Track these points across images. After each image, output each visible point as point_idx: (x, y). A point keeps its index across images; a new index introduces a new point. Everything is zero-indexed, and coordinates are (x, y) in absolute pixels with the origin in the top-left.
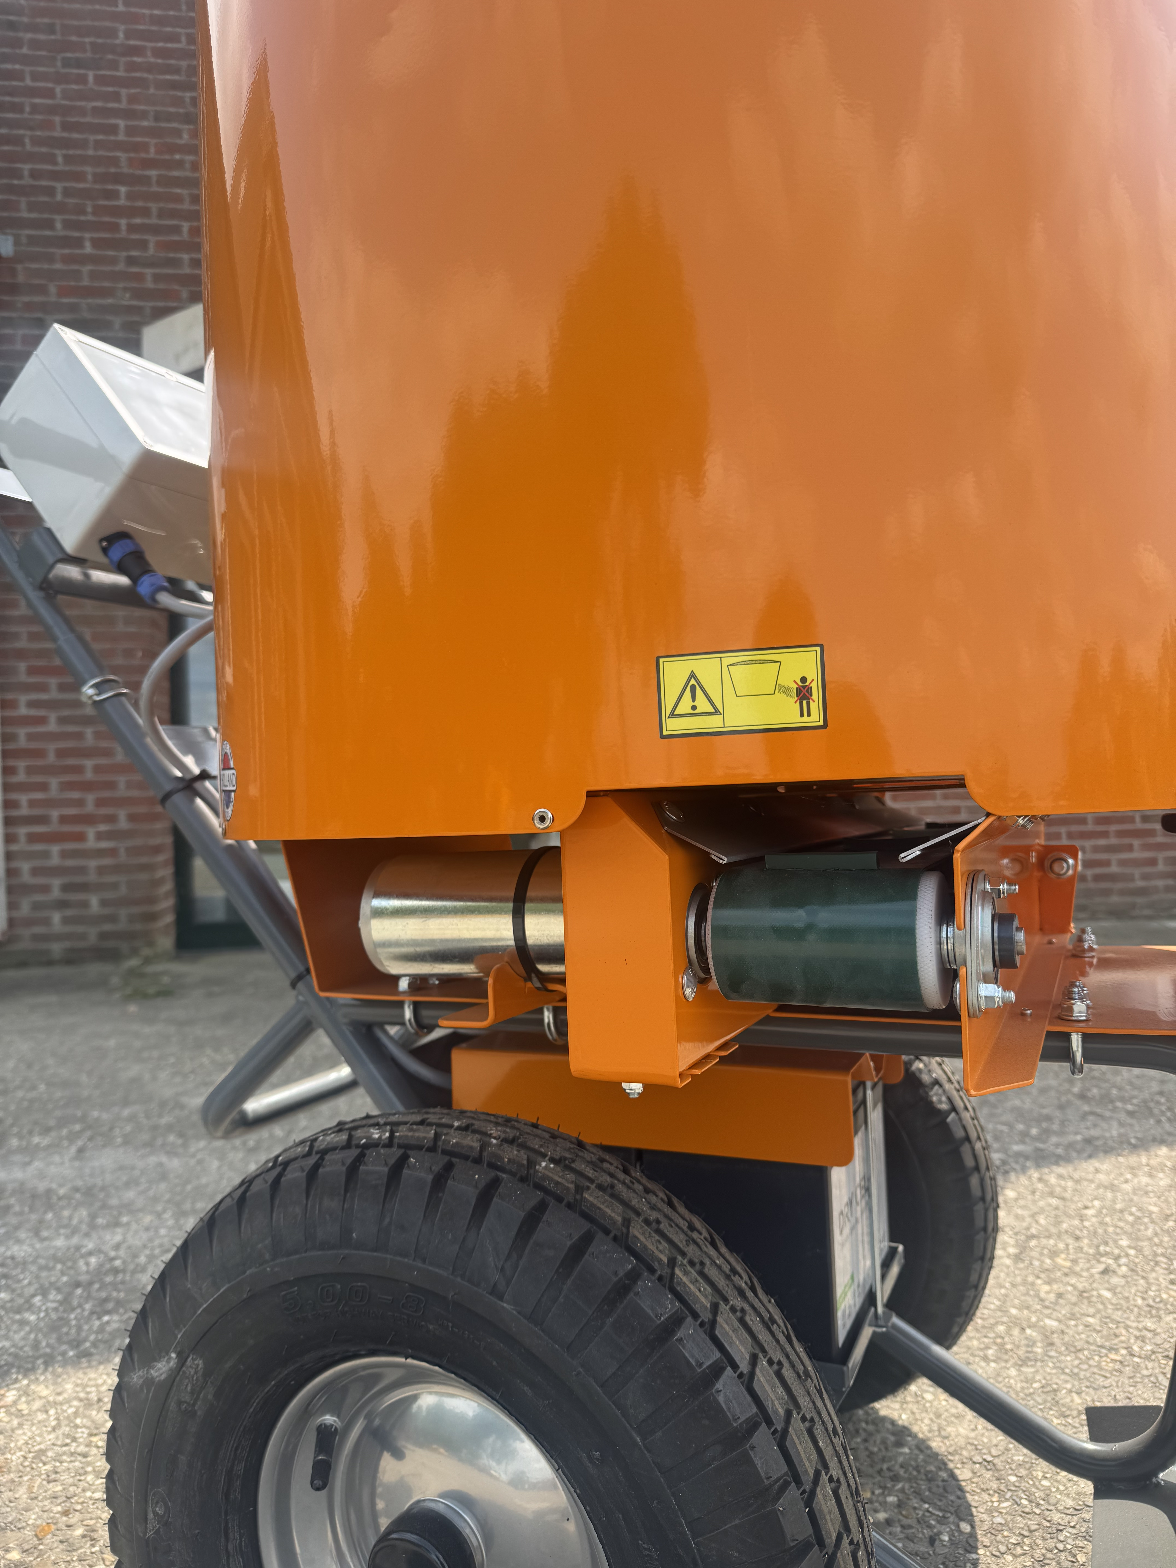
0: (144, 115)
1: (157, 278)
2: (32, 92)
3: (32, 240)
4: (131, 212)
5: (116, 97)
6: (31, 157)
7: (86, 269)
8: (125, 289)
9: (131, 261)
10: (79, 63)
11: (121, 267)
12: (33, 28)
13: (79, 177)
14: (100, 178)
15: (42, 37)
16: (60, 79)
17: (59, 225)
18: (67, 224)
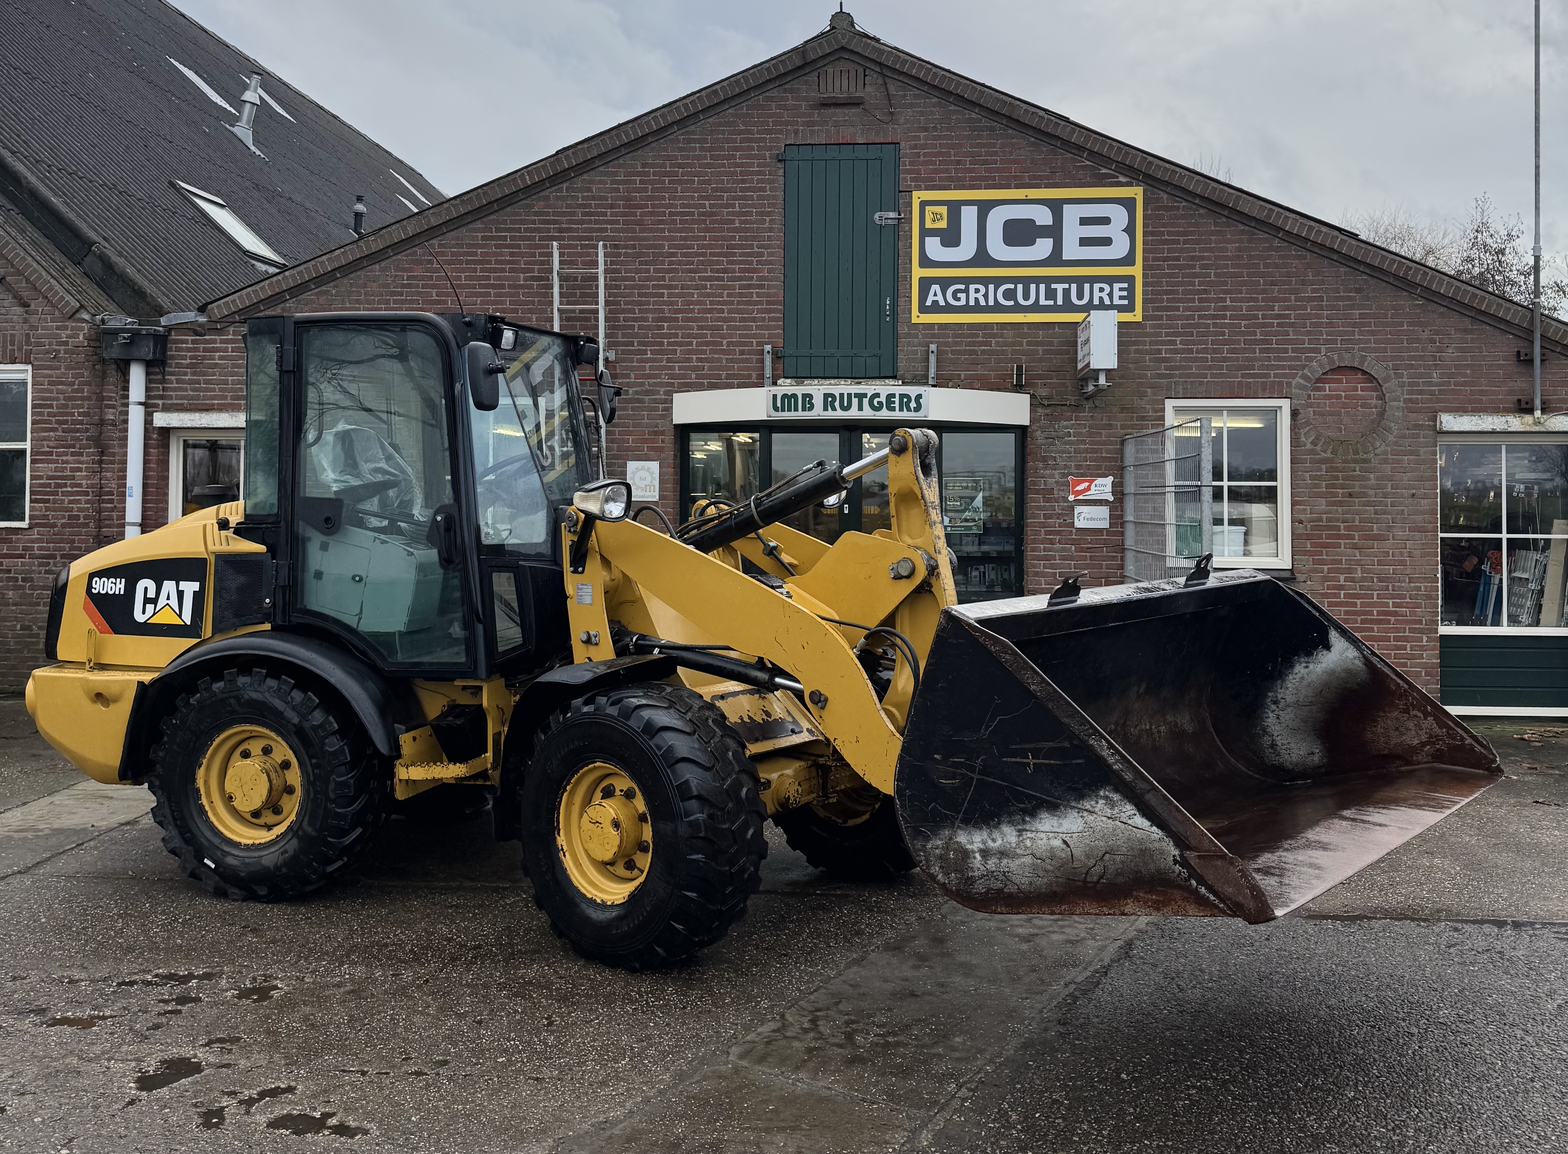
0: (676, 287)
1: (680, 368)
2: (625, 279)
3: (624, 352)
4: (669, 336)
5: (663, 278)
6: (624, 311)
7: (648, 365)
8: (666, 374)
9: (669, 360)
10: (646, 263)
11: (664, 363)
12: (625, 247)
13: (646, 320)
14: (655, 320)
15: (629, 251)
16: (637, 271)
17: (636, 344)
18: (639, 344)
